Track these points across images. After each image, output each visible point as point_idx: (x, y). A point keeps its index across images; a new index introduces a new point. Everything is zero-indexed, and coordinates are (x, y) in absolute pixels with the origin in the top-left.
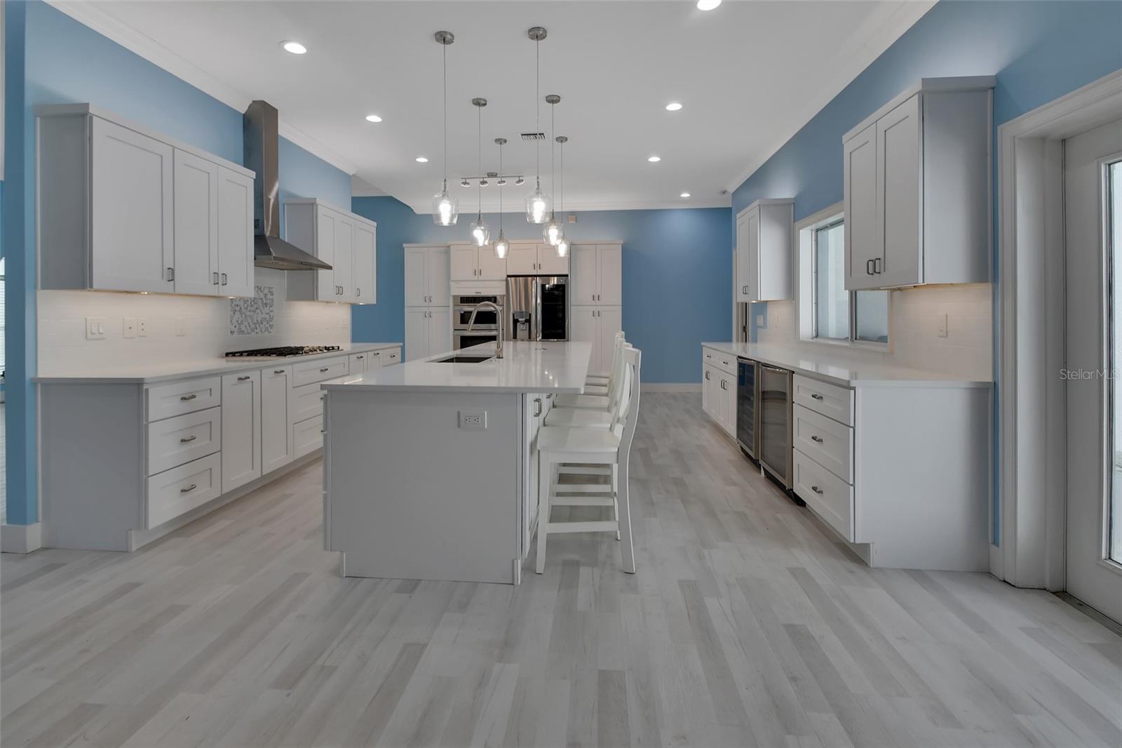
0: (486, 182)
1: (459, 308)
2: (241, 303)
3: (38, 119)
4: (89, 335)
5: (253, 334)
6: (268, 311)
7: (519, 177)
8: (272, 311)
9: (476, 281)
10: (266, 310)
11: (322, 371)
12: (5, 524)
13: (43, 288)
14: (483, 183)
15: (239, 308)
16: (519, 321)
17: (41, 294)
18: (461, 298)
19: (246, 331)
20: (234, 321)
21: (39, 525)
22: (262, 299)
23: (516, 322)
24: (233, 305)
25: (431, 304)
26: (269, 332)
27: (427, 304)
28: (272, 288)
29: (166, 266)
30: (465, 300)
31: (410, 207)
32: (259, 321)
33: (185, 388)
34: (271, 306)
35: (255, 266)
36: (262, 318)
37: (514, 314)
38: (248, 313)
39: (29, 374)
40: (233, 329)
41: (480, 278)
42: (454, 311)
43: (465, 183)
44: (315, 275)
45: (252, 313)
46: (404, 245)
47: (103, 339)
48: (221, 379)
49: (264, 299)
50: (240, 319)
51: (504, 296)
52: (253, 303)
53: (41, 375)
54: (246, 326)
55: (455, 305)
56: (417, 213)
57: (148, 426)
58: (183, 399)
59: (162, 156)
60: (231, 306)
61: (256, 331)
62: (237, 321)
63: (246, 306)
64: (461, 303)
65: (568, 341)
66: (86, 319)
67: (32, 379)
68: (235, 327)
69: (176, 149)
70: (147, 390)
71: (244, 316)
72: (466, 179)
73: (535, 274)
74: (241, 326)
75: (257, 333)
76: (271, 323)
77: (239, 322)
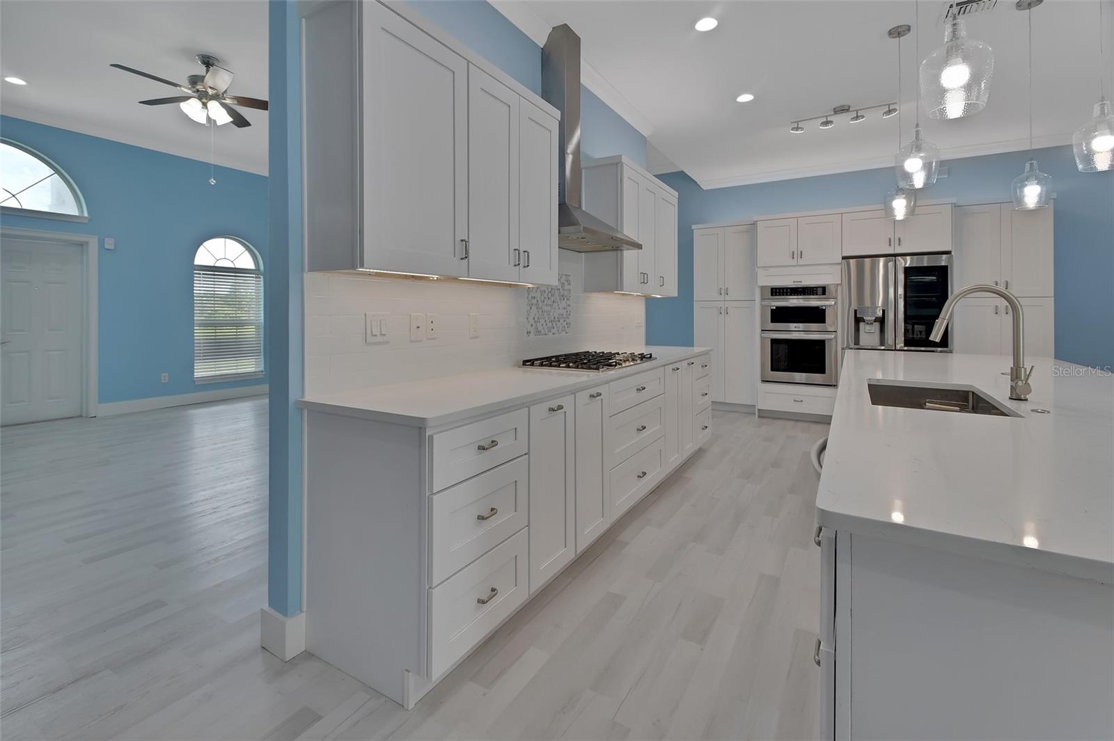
0: (831, 122)
1: (766, 303)
2: (538, 295)
3: (304, 20)
4: (370, 339)
5: (551, 334)
6: (565, 306)
7: (889, 105)
8: (569, 305)
9: (794, 266)
10: (563, 304)
11: (638, 390)
12: (266, 606)
13: (310, 270)
14: (827, 123)
15: (535, 300)
16: (864, 321)
17: (308, 276)
18: (772, 289)
19: (543, 332)
20: (531, 319)
21: (304, 614)
22: (559, 289)
23: (858, 320)
24: (530, 298)
25: (727, 298)
26: (566, 333)
27: (721, 298)
28: (569, 276)
29: (458, 239)
30: (777, 292)
31: (696, 182)
32: (556, 318)
33: (480, 432)
34: (568, 299)
35: (559, 248)
36: (559, 315)
37: (856, 311)
38: (545, 308)
39: (293, 395)
40: (530, 329)
41: (801, 262)
42: (763, 307)
43: (797, 129)
44: (619, 256)
45: (549, 308)
46: (693, 227)
47: (387, 343)
48: (529, 410)
49: (561, 289)
50: (537, 315)
51: (837, 285)
52: (550, 295)
53: (308, 398)
54: (542, 325)
55: (763, 299)
56: (705, 189)
57: (432, 499)
58: (482, 448)
59: (454, 72)
60: (528, 298)
61: (553, 331)
62: (534, 319)
63: (543, 299)
64: (772, 295)
65: (951, 352)
66: (365, 314)
67: (297, 402)
68: (532, 326)
69: (470, 64)
70: (431, 438)
71: (540, 311)
72: (798, 122)
73: (892, 252)
74: (538, 324)
75: (554, 334)
76: (568, 321)
77: (536, 319)
